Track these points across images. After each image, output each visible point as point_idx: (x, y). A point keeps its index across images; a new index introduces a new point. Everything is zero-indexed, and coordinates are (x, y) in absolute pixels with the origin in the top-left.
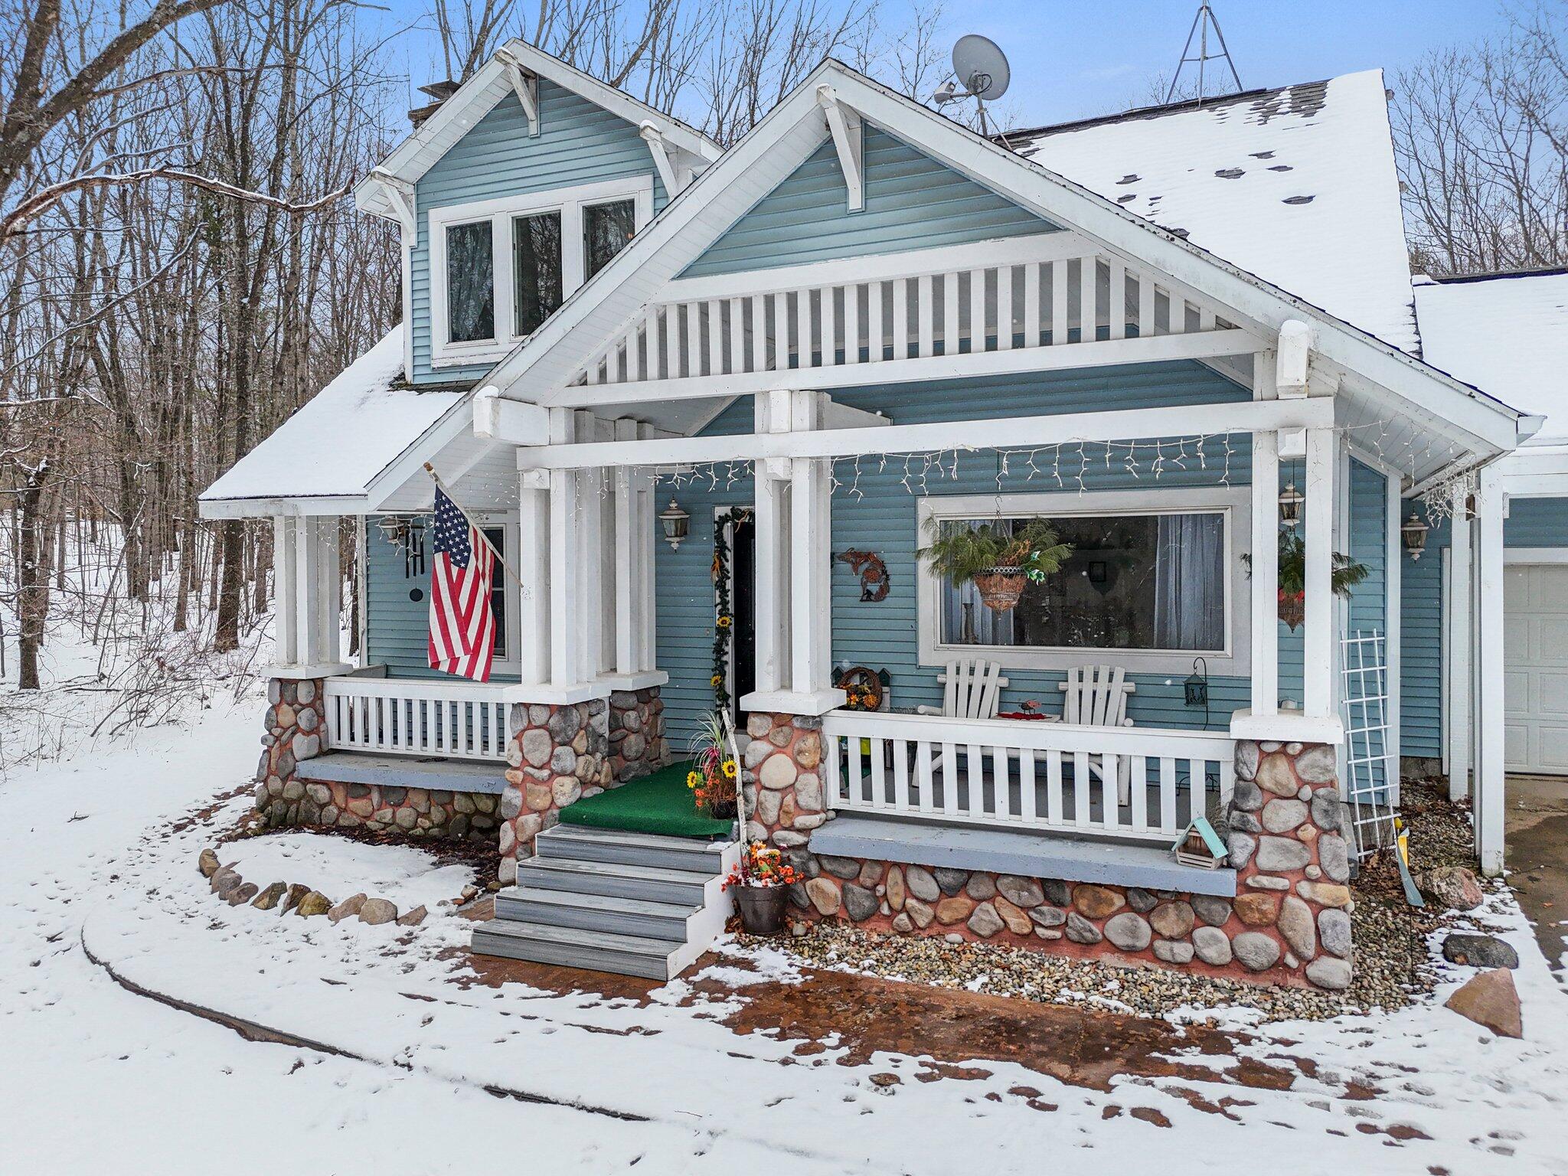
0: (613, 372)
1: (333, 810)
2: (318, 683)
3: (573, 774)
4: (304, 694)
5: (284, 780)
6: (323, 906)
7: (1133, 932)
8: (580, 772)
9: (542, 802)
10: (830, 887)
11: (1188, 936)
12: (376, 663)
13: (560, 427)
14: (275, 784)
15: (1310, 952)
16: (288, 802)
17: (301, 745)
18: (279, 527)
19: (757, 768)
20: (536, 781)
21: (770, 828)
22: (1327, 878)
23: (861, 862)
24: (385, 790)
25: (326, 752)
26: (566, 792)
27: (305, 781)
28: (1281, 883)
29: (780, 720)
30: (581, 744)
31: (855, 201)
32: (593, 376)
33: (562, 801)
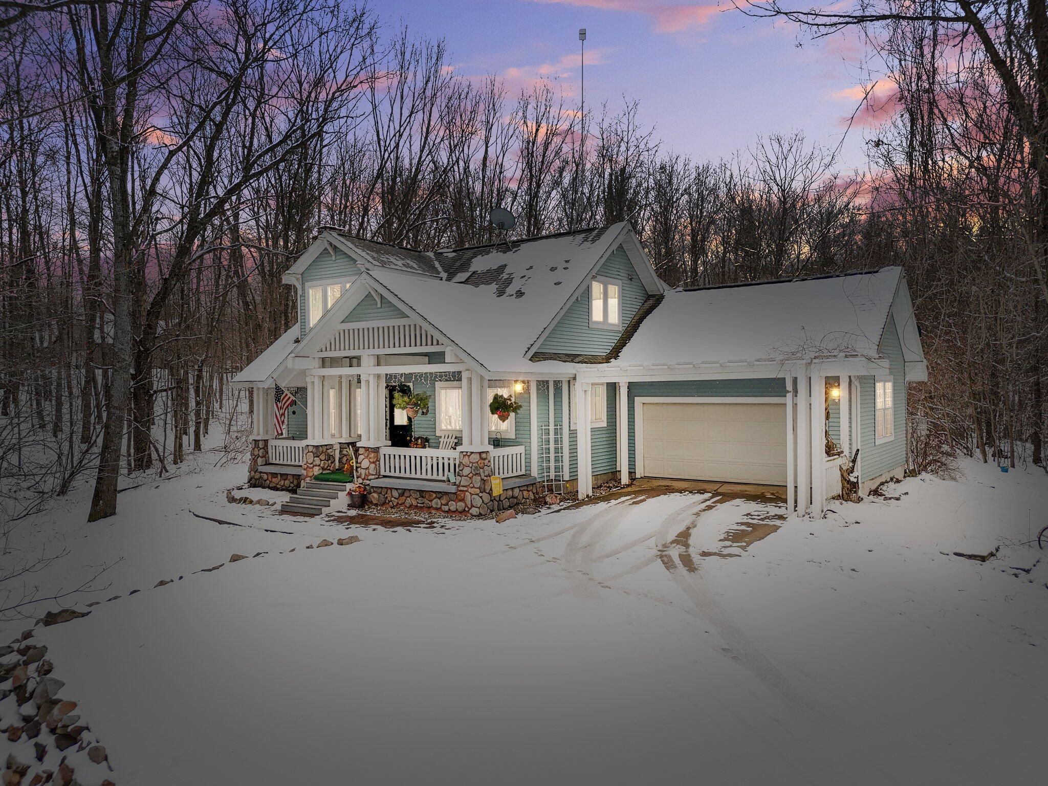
0: (328, 349)
1: (268, 482)
2: (266, 441)
3: (319, 466)
4: (261, 445)
5: (255, 472)
6: (251, 502)
7: (437, 504)
8: (322, 465)
9: (311, 474)
10: (375, 495)
11: (447, 504)
12: (290, 435)
13: (317, 363)
14: (253, 473)
15: (470, 506)
16: (256, 480)
17: (260, 461)
18: (255, 390)
19: (360, 463)
20: (310, 468)
21: (363, 480)
22: (474, 487)
23: (381, 488)
24: (282, 475)
25: (268, 464)
26: (317, 471)
27: (261, 472)
28: (465, 489)
29: (367, 449)
30: (322, 457)
31: (379, 305)
32: (324, 349)
33: (316, 474)
